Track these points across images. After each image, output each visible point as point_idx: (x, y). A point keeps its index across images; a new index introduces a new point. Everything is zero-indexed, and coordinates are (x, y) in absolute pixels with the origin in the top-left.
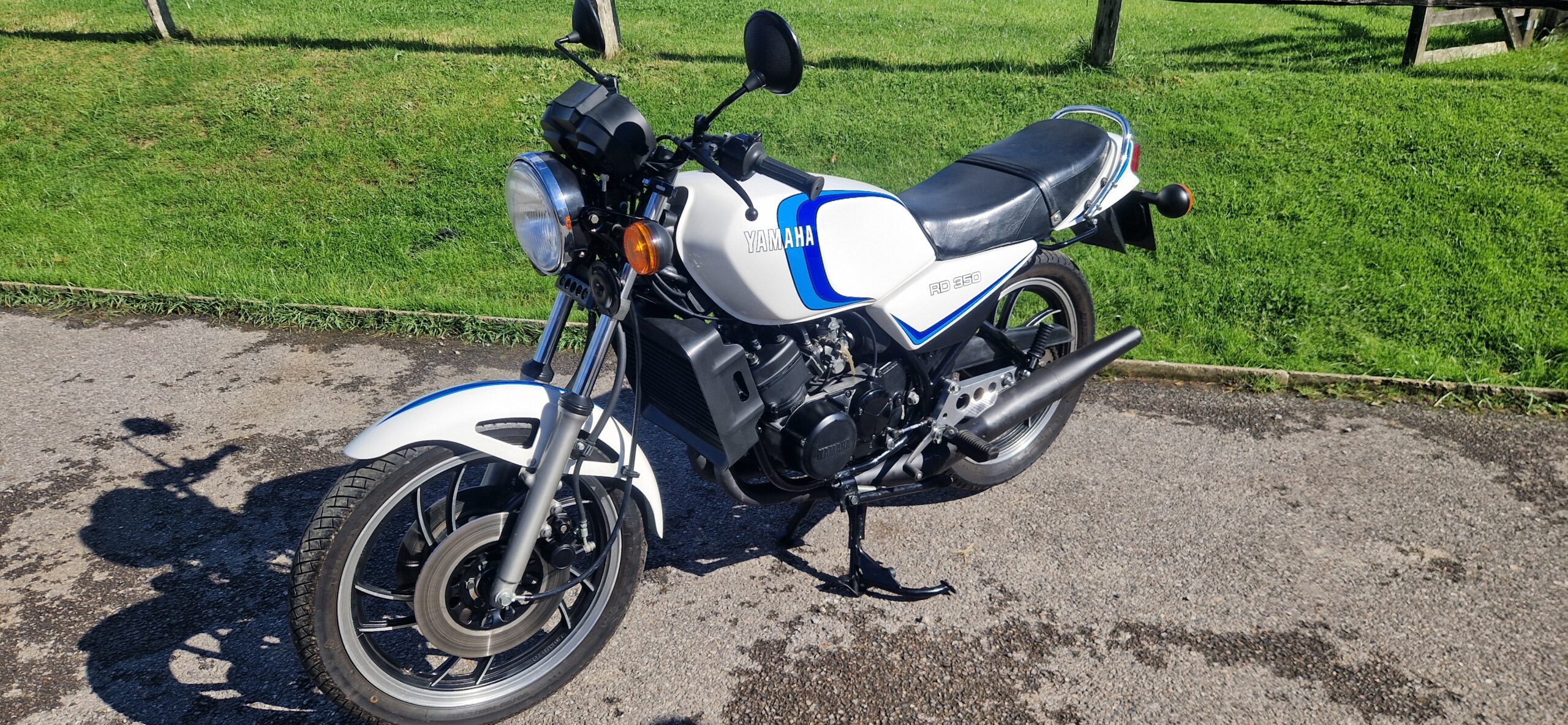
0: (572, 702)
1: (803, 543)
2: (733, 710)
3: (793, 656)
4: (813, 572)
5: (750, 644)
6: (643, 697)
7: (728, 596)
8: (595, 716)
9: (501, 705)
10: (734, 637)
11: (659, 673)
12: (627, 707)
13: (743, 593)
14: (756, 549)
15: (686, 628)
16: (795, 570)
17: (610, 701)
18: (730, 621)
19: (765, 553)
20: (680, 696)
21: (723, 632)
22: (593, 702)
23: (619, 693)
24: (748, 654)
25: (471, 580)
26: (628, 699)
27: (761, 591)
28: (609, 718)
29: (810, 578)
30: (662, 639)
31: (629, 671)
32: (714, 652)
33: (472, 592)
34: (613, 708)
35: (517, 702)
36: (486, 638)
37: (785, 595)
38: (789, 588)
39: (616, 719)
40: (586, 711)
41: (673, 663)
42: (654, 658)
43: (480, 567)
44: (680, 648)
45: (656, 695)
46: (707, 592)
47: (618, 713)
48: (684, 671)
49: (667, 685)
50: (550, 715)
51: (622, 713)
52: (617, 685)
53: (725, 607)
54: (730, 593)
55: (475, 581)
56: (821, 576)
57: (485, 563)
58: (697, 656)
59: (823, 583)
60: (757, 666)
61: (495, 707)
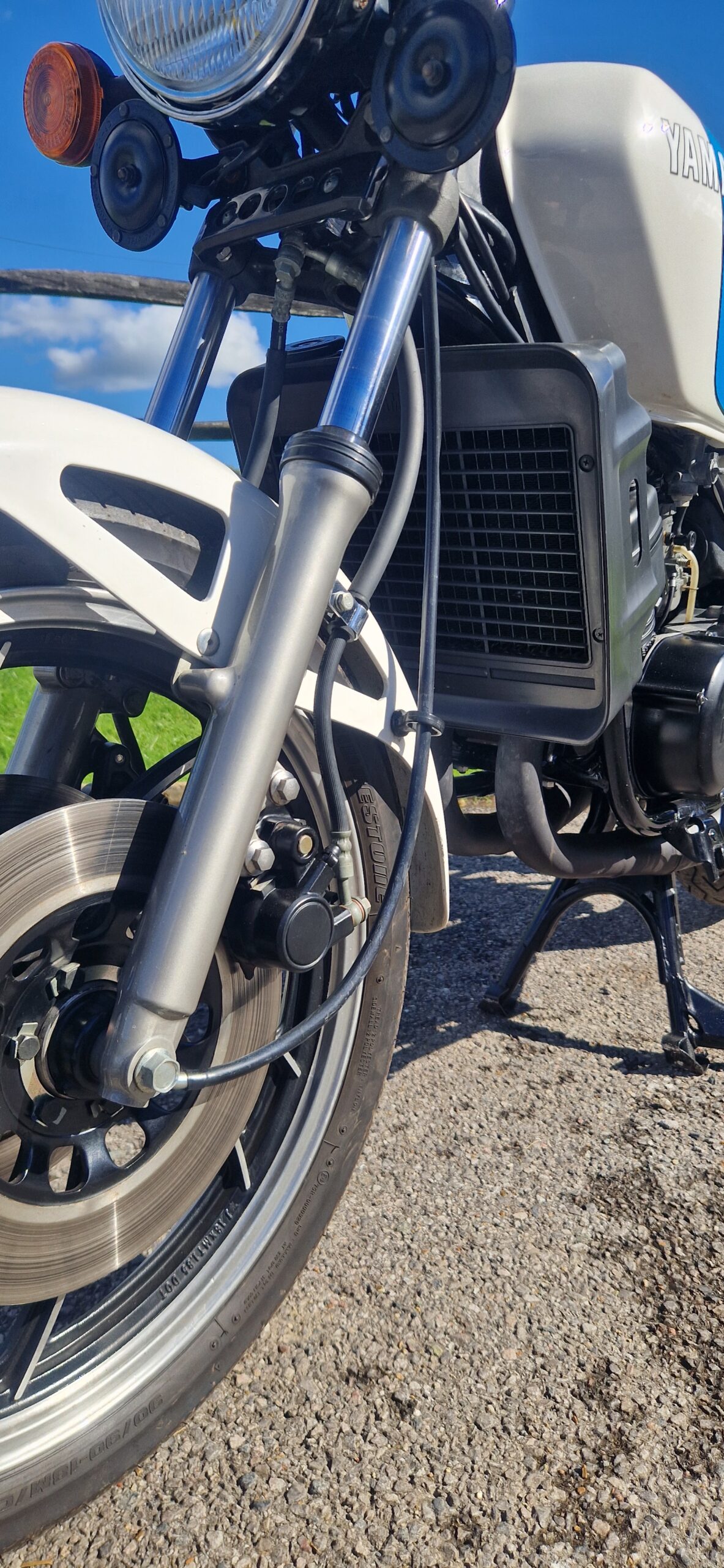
0: (263, 1402)
1: (526, 1008)
2: (671, 1341)
3: (689, 1195)
4: (582, 1045)
5: (580, 1185)
6: (437, 1350)
7: (466, 1106)
8: (346, 1428)
9: (92, 1454)
10: (537, 1178)
11: (438, 1284)
12: (415, 1386)
13: (489, 1097)
14: (453, 1024)
15: (426, 1176)
16: (551, 1048)
17: (361, 1377)
18: (506, 1149)
19: (476, 1029)
20: (522, 1331)
21: (508, 1173)
22: (315, 1389)
23: (372, 1352)
24: (593, 1205)
25: (28, 1030)
26: (402, 1362)
27: (522, 1088)
28: (385, 1426)
29: (592, 1057)
30: (392, 1205)
31: (361, 1293)
32: (523, 1215)
33: (27, 1069)
34: (378, 1396)
35: (134, 1431)
36: (104, 1216)
37: (570, 1089)
38: (566, 1077)
39: (405, 1426)
40: (312, 1421)
41: (449, 1253)
42: (397, 1250)
43: (54, 982)
44: (443, 1218)
45: (466, 1338)
46: (419, 1105)
47: (403, 1409)
48: (488, 1269)
49: (474, 1307)
50: (218, 1452)
51: (411, 1405)
52: (353, 1331)
53: (475, 1126)
54: (465, 1100)
55: (40, 1032)
56: (610, 1052)
57: (71, 968)
58: (492, 1230)
59: (618, 1060)
60: (624, 1229)
61: (73, 1465)
